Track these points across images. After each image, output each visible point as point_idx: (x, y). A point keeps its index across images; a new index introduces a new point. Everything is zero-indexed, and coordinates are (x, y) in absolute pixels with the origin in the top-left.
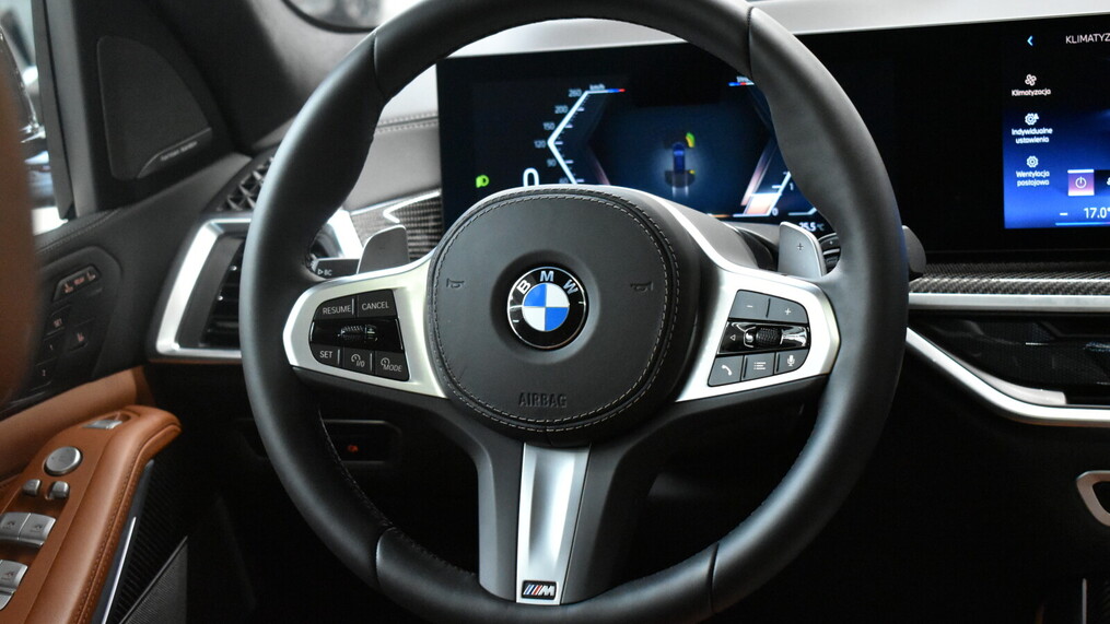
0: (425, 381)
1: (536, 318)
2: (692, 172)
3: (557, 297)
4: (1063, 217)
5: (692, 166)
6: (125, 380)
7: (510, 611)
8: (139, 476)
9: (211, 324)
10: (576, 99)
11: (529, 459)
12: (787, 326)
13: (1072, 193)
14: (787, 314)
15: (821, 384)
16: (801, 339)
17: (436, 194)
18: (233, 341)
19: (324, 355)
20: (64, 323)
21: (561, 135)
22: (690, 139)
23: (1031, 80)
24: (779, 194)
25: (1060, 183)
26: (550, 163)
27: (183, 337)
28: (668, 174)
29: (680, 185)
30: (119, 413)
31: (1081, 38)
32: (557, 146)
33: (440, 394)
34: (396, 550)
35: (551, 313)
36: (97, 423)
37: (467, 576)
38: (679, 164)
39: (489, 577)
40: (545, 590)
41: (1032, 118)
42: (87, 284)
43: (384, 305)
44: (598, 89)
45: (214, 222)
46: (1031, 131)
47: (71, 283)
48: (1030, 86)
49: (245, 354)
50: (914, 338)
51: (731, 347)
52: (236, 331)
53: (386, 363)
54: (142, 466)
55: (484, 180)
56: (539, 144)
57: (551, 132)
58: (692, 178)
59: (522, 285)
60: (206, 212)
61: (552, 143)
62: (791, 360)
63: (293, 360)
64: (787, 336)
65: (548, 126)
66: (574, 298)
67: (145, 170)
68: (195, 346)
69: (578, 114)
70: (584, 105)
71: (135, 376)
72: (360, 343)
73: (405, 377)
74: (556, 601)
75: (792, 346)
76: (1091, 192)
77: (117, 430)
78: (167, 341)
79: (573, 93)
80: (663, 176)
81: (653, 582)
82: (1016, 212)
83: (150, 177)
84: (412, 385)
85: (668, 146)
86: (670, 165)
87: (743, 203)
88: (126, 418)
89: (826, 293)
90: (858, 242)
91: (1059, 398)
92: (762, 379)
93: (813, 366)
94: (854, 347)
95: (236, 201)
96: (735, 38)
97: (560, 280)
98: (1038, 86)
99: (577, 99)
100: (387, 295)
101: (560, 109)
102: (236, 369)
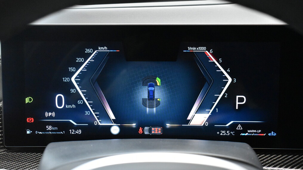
2: (158, 100)
5: (159, 95)
21: (79, 75)
22: (158, 80)
24: (210, 114)
26: (72, 91)
28: (144, 100)
29: (151, 107)
32: (76, 81)
38: (151, 96)
44: (103, 49)
55: (30, 100)
56: (66, 80)
57: (74, 73)
58: (158, 103)
61: (73, 79)
65: (71, 69)
69: (90, 63)
70: (95, 58)
79: (88, 51)
80: (141, 101)
85: (144, 84)
86: (146, 96)
87: (189, 118)
99: (90, 54)
101: (79, 60)
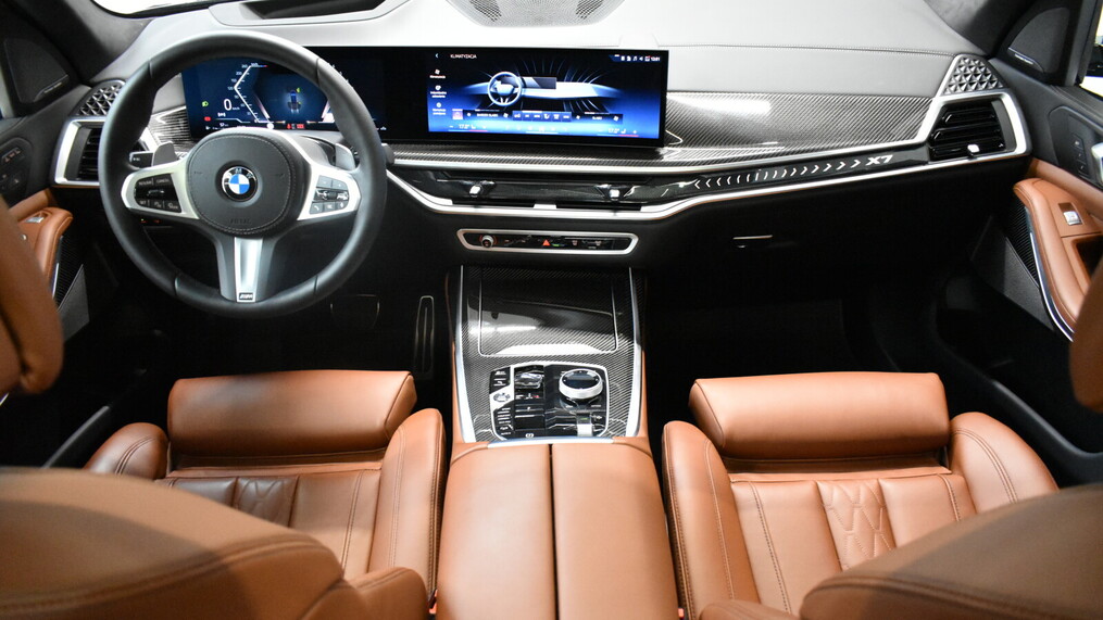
0: (188, 211)
1: (236, 189)
2: (299, 103)
3: (244, 180)
4: (451, 128)
5: (299, 100)
6: (41, 196)
7: (236, 305)
8: (57, 245)
9: (81, 168)
10: (245, 69)
11: (237, 242)
12: (341, 192)
13: (454, 118)
14: (339, 187)
15: (353, 216)
16: (345, 198)
17: (185, 108)
18: (95, 177)
19: (142, 203)
20: (8, 176)
21: (239, 85)
22: (298, 90)
23: (437, 72)
25: (450, 115)
26: (236, 97)
27: (68, 175)
28: (289, 103)
29: (295, 109)
30: (41, 212)
31: (457, 56)
32: (238, 90)
33: (197, 218)
34: (183, 282)
35: (241, 186)
36: (31, 220)
37: (215, 291)
38: (294, 99)
39: (225, 291)
40: (247, 296)
41: (438, 88)
42: (16, 155)
43: (167, 180)
44: (255, 65)
45: (76, 121)
46: (438, 93)
47: (8, 157)
48: (437, 75)
49: (101, 183)
50: (390, 174)
51: (317, 198)
52: (97, 172)
53: (170, 205)
54: (58, 239)
55: (206, 104)
56: (230, 88)
57: (235, 83)
58: (299, 106)
59: (227, 175)
60: (71, 115)
61: (235, 88)
62: (342, 205)
63: (128, 205)
64: (339, 196)
65: (233, 80)
66: (251, 180)
67: (38, 97)
68: (74, 180)
69: (247, 76)
70: (245, 79)
71: (46, 194)
72: (158, 197)
73: (179, 211)
74: (254, 300)
75: (341, 200)
76: (461, 118)
77: (43, 224)
78: (60, 179)
79: (244, 66)
80: (287, 104)
81: (292, 291)
82: (434, 125)
83: (40, 101)
84: (183, 214)
85: (288, 91)
86: (290, 100)
87: (322, 116)
88: (45, 216)
89: (354, 177)
90: (366, 159)
91: (450, 202)
92: (331, 213)
93: (350, 208)
94: (366, 202)
95: (86, 111)
96: (312, 72)
97: (245, 173)
98: (440, 74)
100: (168, 176)
101: (238, 73)
102: (96, 190)
